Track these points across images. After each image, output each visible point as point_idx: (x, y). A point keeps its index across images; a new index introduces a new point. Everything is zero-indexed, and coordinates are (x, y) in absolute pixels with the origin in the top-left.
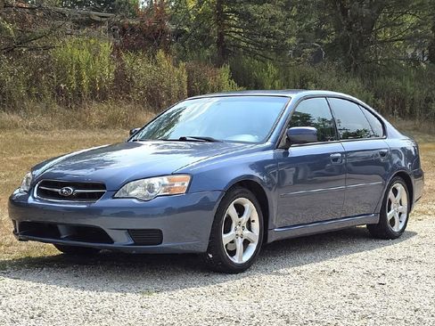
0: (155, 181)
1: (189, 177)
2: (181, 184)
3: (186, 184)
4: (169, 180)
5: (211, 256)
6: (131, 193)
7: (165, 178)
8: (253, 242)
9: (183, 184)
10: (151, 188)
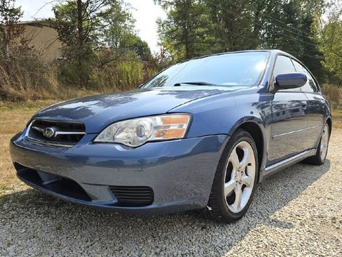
0: (146, 122)
1: (188, 118)
2: (178, 126)
3: (185, 126)
4: (163, 120)
5: (210, 209)
6: (117, 137)
7: (158, 118)
8: (249, 186)
9: (181, 126)
10: (139, 131)
